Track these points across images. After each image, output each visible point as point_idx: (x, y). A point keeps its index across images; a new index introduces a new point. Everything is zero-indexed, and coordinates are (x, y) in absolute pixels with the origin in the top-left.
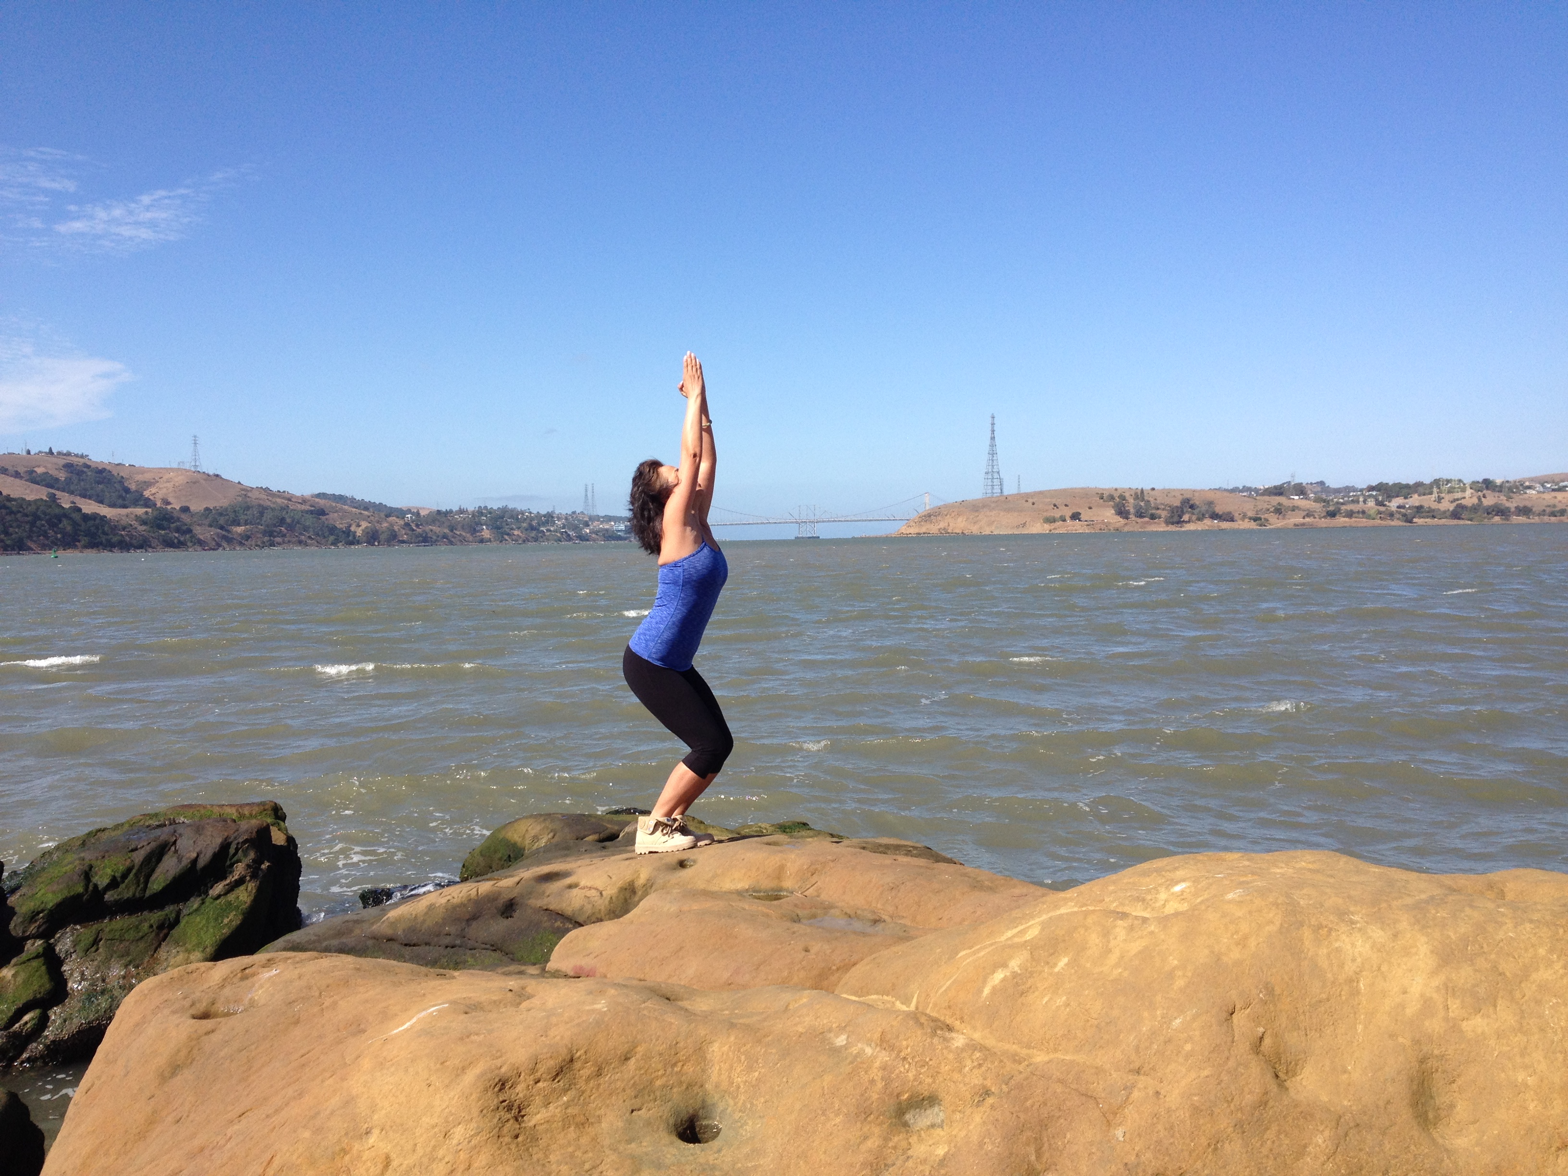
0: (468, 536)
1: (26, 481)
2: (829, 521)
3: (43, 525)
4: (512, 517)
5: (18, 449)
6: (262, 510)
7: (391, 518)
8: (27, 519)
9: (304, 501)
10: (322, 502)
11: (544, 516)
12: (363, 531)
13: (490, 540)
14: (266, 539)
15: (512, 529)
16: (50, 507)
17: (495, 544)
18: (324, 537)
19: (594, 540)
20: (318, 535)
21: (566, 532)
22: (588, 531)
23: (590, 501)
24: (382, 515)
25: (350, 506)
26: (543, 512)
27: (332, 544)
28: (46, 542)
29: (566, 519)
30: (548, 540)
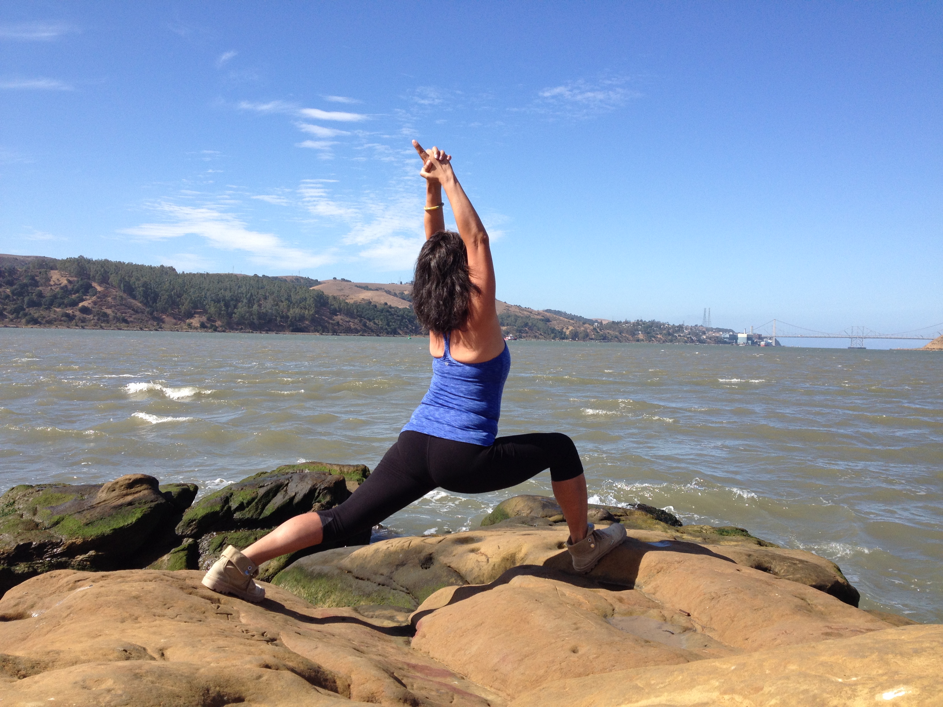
0: (630, 337)
1: (400, 298)
2: (874, 338)
3: (406, 322)
4: (657, 327)
5: (396, 282)
6: (516, 317)
7: (586, 325)
8: (398, 318)
9: (539, 313)
10: (548, 314)
11: (678, 327)
12: (570, 332)
13: (643, 340)
14: (518, 334)
15: (657, 334)
16: (410, 312)
17: (645, 343)
18: (549, 334)
19: (709, 343)
20: (545, 333)
21: (690, 337)
22: (705, 337)
23: (707, 318)
24: (581, 323)
25: (564, 317)
26: (677, 324)
27: (553, 338)
28: (408, 331)
29: (691, 329)
30: (679, 341)
